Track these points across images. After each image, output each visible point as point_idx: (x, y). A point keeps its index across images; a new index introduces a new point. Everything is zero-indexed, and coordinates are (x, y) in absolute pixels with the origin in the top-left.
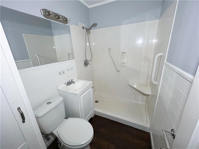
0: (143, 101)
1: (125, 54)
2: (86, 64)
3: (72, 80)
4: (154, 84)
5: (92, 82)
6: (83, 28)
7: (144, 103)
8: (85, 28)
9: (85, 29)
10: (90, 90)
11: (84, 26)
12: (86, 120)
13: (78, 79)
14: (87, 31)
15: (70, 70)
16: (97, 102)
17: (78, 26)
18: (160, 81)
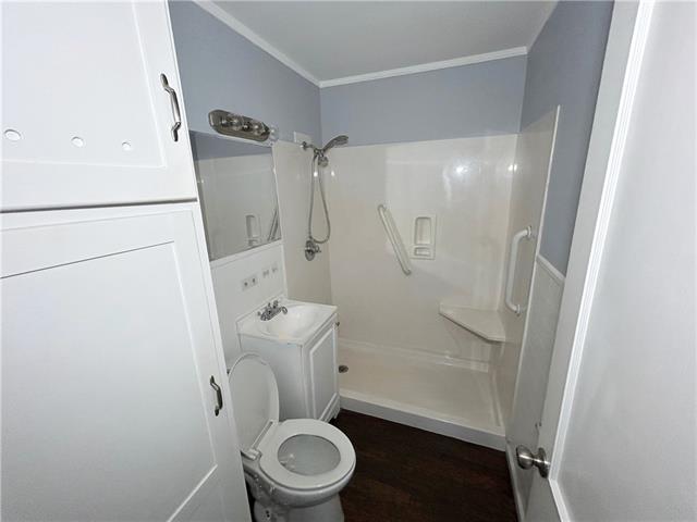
0: (482, 361)
1: (427, 221)
2: (311, 250)
3: (276, 303)
4: (512, 310)
5: (335, 307)
6: (305, 146)
7: (485, 369)
8: (311, 146)
9: (310, 151)
10: (331, 334)
11: (309, 142)
12: (323, 420)
13: (290, 299)
14: (315, 157)
15: (271, 271)
16: (342, 369)
17: (292, 141)
18: (527, 303)
